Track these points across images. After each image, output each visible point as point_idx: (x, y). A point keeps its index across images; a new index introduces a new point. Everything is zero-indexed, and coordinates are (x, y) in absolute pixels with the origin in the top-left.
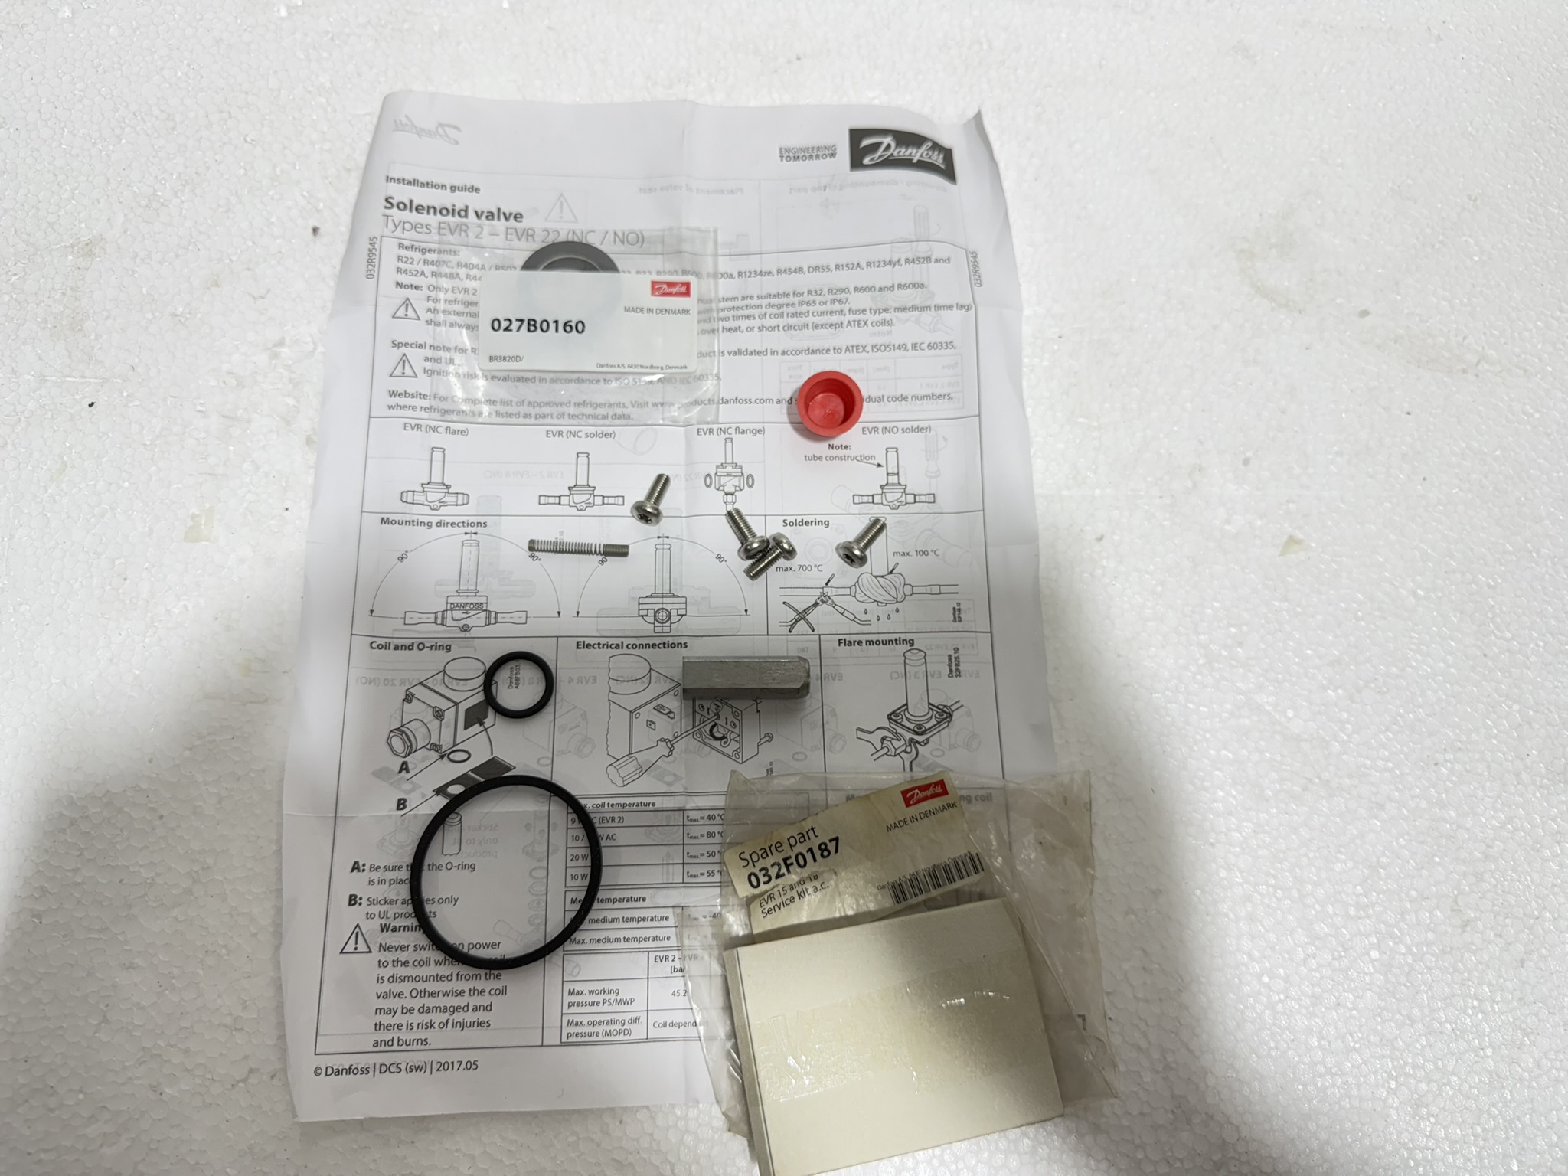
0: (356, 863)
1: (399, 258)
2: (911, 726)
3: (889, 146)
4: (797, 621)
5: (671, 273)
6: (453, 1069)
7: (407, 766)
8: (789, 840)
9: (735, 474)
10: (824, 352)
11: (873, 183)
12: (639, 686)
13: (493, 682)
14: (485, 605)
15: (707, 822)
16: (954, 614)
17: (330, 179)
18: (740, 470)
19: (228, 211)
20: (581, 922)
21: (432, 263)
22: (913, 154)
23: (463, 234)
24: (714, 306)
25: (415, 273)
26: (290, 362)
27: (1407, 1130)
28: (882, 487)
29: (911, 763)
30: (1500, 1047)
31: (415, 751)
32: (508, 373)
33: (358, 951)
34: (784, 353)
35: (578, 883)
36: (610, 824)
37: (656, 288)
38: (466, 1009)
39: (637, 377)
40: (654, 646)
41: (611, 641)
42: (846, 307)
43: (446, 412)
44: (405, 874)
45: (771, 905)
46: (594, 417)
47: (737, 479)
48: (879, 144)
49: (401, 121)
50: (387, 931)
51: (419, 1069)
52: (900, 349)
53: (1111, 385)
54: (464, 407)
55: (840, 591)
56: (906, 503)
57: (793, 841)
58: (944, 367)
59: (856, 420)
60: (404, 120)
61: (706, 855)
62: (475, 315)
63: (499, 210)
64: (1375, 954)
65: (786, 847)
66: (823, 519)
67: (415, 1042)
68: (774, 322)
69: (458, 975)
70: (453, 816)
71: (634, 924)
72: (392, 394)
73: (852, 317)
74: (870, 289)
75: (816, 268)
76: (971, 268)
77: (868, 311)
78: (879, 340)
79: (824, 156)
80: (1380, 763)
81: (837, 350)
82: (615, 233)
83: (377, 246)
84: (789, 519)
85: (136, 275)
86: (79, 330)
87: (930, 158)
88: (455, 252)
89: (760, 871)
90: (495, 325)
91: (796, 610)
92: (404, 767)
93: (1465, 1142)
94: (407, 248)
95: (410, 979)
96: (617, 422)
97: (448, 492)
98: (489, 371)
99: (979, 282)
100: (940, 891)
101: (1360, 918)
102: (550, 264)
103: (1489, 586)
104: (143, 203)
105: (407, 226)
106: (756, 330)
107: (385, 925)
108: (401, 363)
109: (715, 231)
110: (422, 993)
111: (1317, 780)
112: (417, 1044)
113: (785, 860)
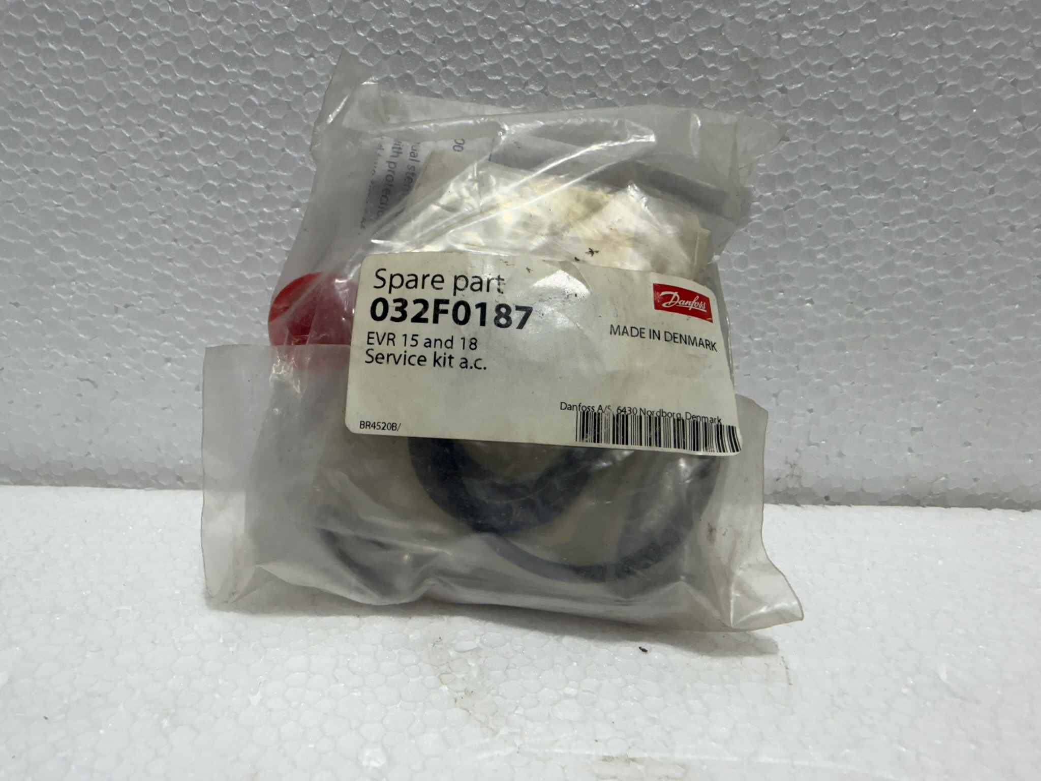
8: (456, 278)
45: (385, 349)
57: (461, 284)
65: (449, 285)
89: (395, 301)
113: (438, 302)
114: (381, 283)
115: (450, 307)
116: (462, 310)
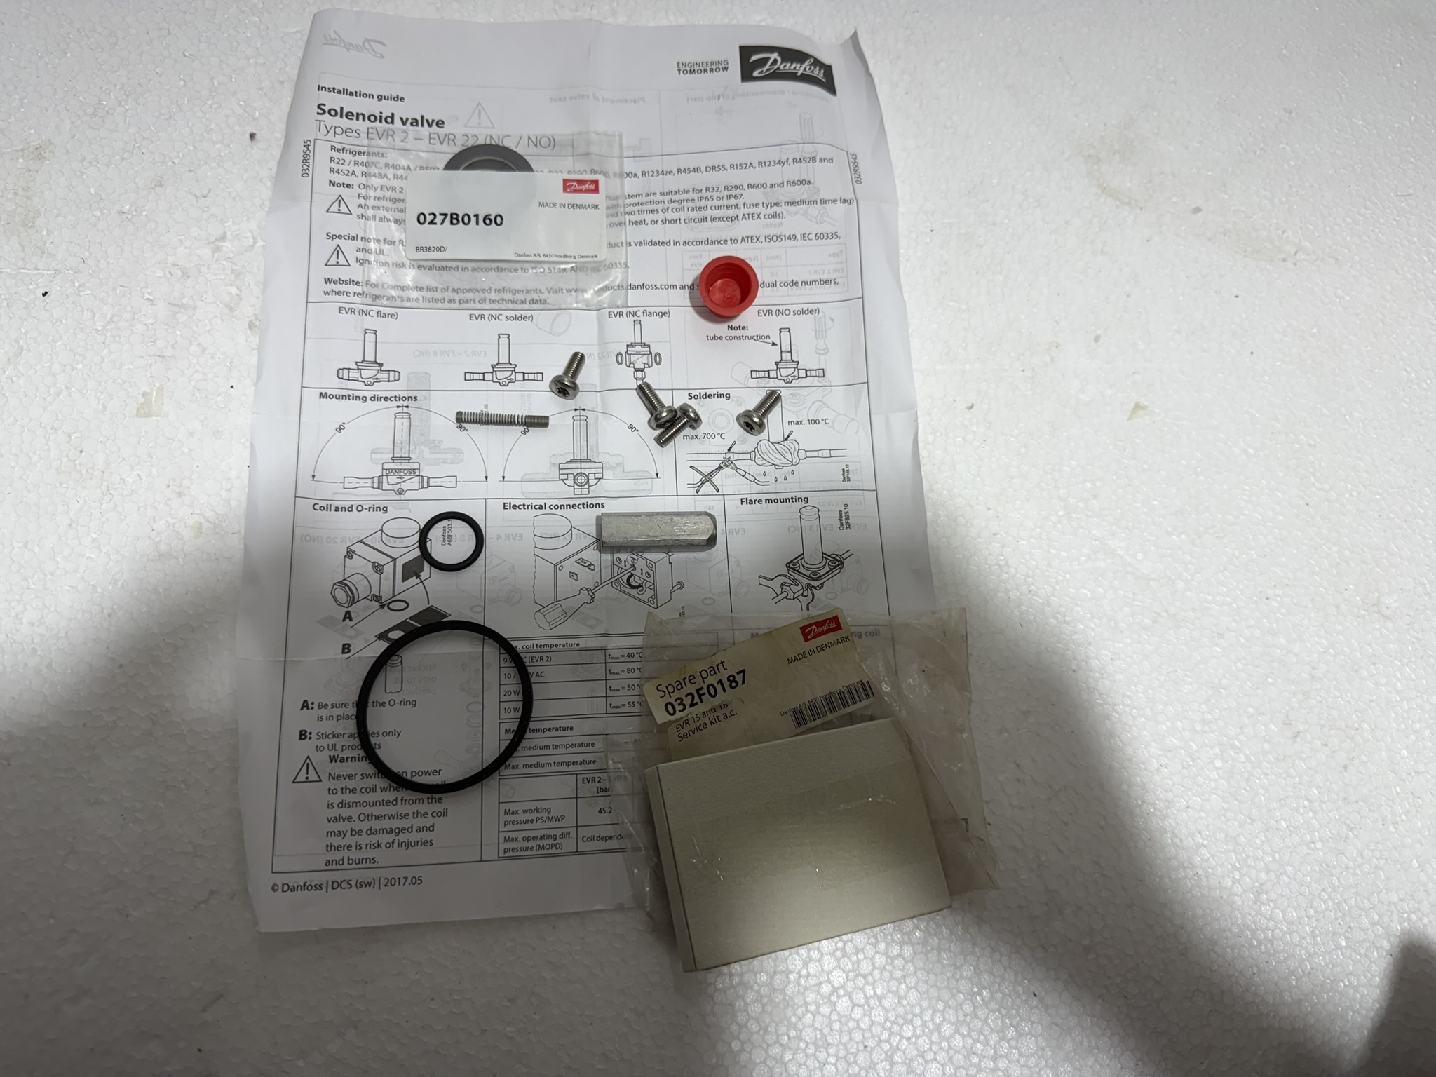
0: (305, 702)
1: (332, 159)
2: (808, 573)
3: (775, 61)
4: (703, 483)
5: (582, 173)
6: (399, 884)
7: (350, 615)
8: (700, 673)
9: (643, 353)
10: (722, 242)
11: (763, 93)
12: (562, 542)
13: (428, 540)
14: (417, 471)
15: (628, 659)
16: (843, 475)
17: (264, 91)
18: (648, 349)
19: (170, 118)
20: (515, 750)
21: (362, 164)
22: (797, 68)
23: (390, 138)
24: (620, 202)
25: (346, 172)
26: (232, 255)
27: (1250, 914)
28: (777, 364)
29: (808, 604)
30: (1328, 841)
31: (358, 601)
32: (433, 263)
33: (310, 779)
34: (685, 243)
35: (512, 715)
36: (539, 663)
37: (567, 186)
38: (410, 830)
39: (551, 266)
40: (574, 506)
41: (535, 502)
42: (741, 202)
43: (376, 297)
44: (352, 711)
45: (686, 730)
46: (513, 302)
47: (645, 357)
48: (768, 59)
49: (330, 36)
50: (336, 762)
51: (367, 885)
52: (790, 239)
53: (977, 273)
54: (393, 293)
55: (741, 456)
56: (799, 378)
57: (704, 674)
58: (830, 255)
59: (750, 304)
60: (334, 36)
61: (627, 688)
62: (403, 211)
63: (422, 117)
64: (1219, 763)
65: (698, 679)
66: (725, 392)
67: (364, 861)
68: (676, 216)
69: (402, 800)
70: (394, 658)
71: (563, 750)
72: (328, 281)
73: (746, 211)
74: (762, 186)
75: (713, 168)
76: (852, 168)
77: (761, 205)
78: (771, 232)
79: (718, 70)
80: (1219, 598)
81: (734, 241)
82: (529, 137)
83: (311, 148)
84: (694, 392)
85: (85, 177)
86: (31, 226)
87: (812, 71)
88: (382, 154)
89: (676, 700)
90: (421, 219)
91: (701, 473)
92: (348, 616)
93: (1300, 923)
94: (338, 150)
95: (358, 804)
96: (535, 306)
97: (381, 370)
98: (415, 260)
99: (859, 179)
100: (836, 714)
101: (1205, 732)
102: (469, 165)
103: (1310, 445)
104: (90, 111)
105: (339, 131)
106: (659, 222)
107: (334, 756)
108: (336, 253)
109: (621, 136)
110: (369, 817)
111: (1165, 614)
112: (366, 862)
113: (698, 691)
114: (662, 694)
115: (705, 690)
116: (711, 689)
